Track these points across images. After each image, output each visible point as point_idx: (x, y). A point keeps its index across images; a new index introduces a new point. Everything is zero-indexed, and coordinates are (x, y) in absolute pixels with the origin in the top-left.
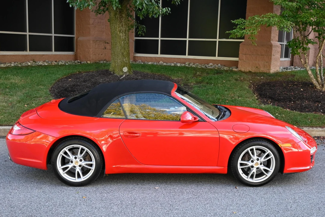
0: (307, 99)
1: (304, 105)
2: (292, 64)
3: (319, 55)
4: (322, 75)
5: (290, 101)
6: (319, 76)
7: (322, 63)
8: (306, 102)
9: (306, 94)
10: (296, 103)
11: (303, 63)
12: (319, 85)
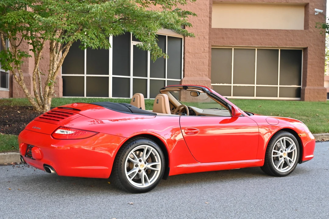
0: (25, 122)
1: (22, 128)
2: (11, 95)
3: (36, 70)
4: (42, 95)
5: (5, 125)
6: (38, 95)
7: (40, 80)
8: (24, 125)
9: (24, 116)
10: (12, 126)
11: (17, 80)
12: (39, 106)
